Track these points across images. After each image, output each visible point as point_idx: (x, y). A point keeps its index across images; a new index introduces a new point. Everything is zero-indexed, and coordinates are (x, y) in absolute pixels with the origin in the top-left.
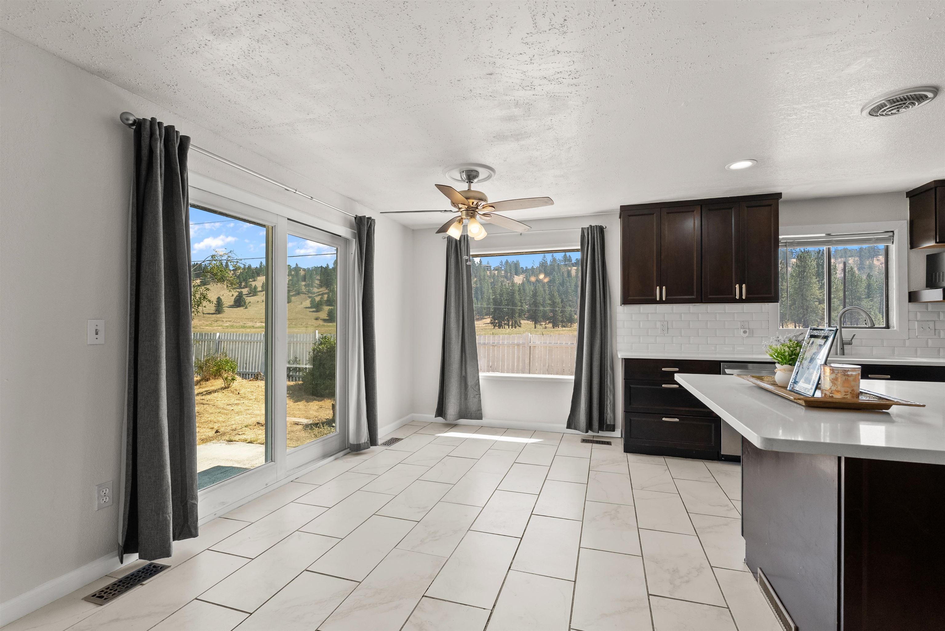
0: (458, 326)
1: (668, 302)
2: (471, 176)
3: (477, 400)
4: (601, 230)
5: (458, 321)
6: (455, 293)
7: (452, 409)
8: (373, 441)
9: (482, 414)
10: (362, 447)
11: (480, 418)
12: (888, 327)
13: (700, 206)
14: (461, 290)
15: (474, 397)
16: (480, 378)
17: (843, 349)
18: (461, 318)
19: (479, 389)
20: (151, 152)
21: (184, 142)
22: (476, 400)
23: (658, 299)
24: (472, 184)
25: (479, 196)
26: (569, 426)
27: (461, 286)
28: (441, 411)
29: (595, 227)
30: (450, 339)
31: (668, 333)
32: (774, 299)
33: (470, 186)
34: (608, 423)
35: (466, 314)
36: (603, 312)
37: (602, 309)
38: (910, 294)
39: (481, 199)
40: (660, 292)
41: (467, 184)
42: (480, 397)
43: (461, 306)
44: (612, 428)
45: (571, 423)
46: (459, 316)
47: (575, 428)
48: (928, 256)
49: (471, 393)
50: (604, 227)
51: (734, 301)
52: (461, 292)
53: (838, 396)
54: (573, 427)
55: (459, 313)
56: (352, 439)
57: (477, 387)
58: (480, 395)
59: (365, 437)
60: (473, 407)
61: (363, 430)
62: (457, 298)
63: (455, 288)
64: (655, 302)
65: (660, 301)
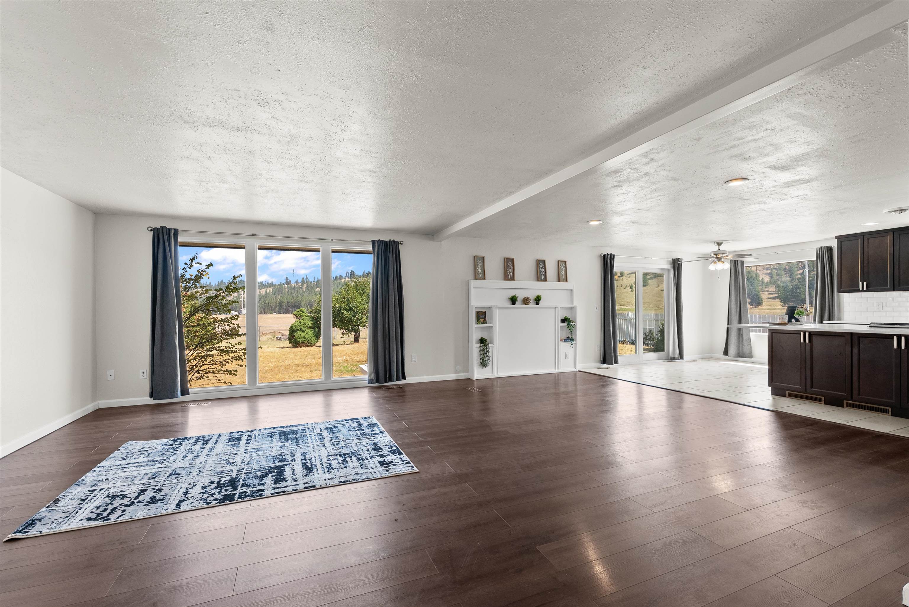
0: (737, 306)
1: (867, 291)
2: (719, 244)
3: (749, 347)
4: (830, 248)
5: (737, 304)
6: (735, 288)
7: (732, 350)
8: (681, 357)
9: (752, 355)
10: (676, 358)
11: (752, 357)
13: (892, 233)
14: (739, 287)
15: (748, 346)
16: (751, 335)
18: (739, 302)
20: (607, 262)
21: (614, 255)
23: (861, 289)
24: (720, 246)
25: (723, 252)
27: (738, 285)
28: (726, 353)
29: (824, 248)
30: (731, 313)
31: (882, 309)
33: (719, 248)
35: (741, 300)
36: (830, 297)
37: (830, 295)
39: (724, 254)
40: (862, 285)
41: (718, 247)
42: (751, 346)
43: (739, 296)
46: (737, 301)
49: (745, 344)
50: (833, 246)
55: (737, 299)
56: (671, 355)
57: (749, 340)
58: (751, 344)
59: (677, 354)
60: (746, 350)
61: (676, 351)
62: (736, 291)
63: (735, 286)
64: (858, 291)
65: (863, 291)
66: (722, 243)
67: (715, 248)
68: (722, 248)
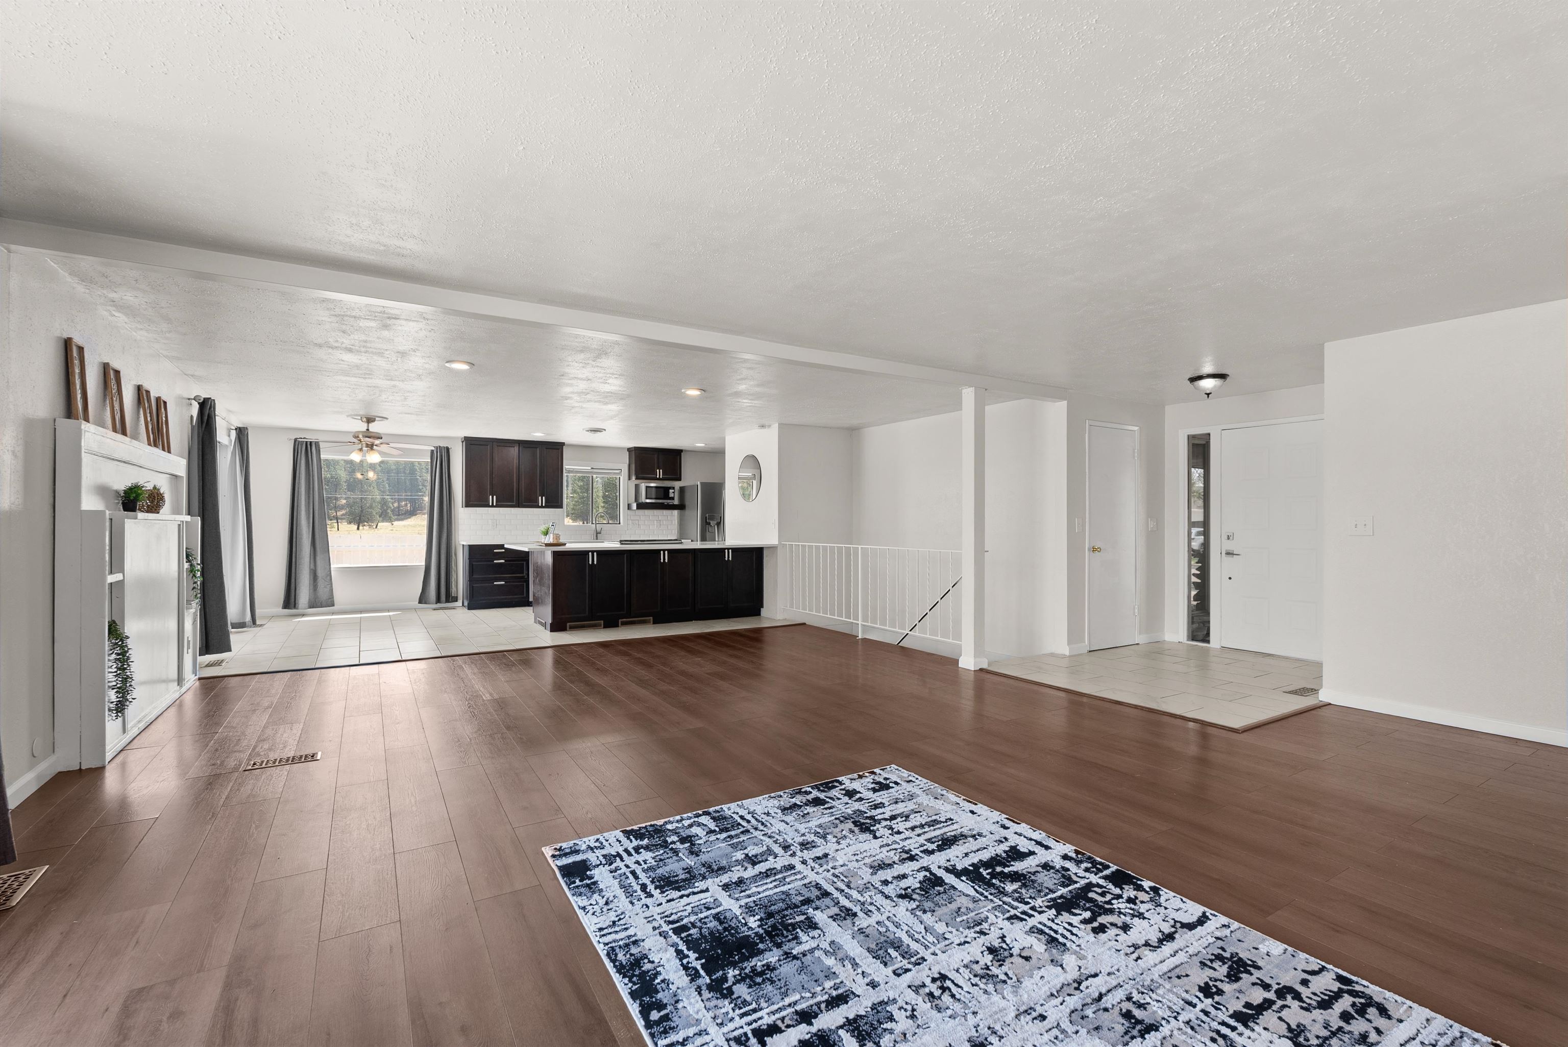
1: (497, 506)
2: (370, 420)
3: (329, 589)
4: (448, 449)
6: (306, 493)
7: (304, 597)
8: (254, 621)
9: (334, 601)
10: (247, 624)
11: (333, 605)
12: (619, 524)
13: (517, 445)
15: (325, 587)
16: (332, 569)
17: (597, 536)
18: (311, 516)
19: (331, 579)
20: (209, 417)
22: (327, 590)
23: (491, 504)
24: (370, 424)
25: (377, 435)
26: (420, 602)
28: (289, 604)
29: (442, 448)
30: (300, 534)
31: (496, 528)
32: (561, 506)
33: (368, 426)
34: (453, 595)
35: (317, 512)
36: (448, 513)
37: (447, 511)
38: (628, 505)
40: (492, 499)
41: (366, 425)
42: (331, 587)
43: (311, 505)
44: (455, 599)
45: (423, 599)
46: (308, 514)
47: (426, 603)
48: (636, 485)
49: (321, 583)
50: (450, 449)
51: (538, 507)
52: (312, 492)
53: (555, 542)
54: (423, 602)
56: (236, 619)
57: (328, 578)
58: (332, 584)
59: (248, 618)
60: (324, 596)
61: (247, 610)
62: (308, 496)
63: (306, 488)
64: (488, 506)
65: (493, 506)
66: (374, 420)
67: (362, 427)
68: (374, 427)
